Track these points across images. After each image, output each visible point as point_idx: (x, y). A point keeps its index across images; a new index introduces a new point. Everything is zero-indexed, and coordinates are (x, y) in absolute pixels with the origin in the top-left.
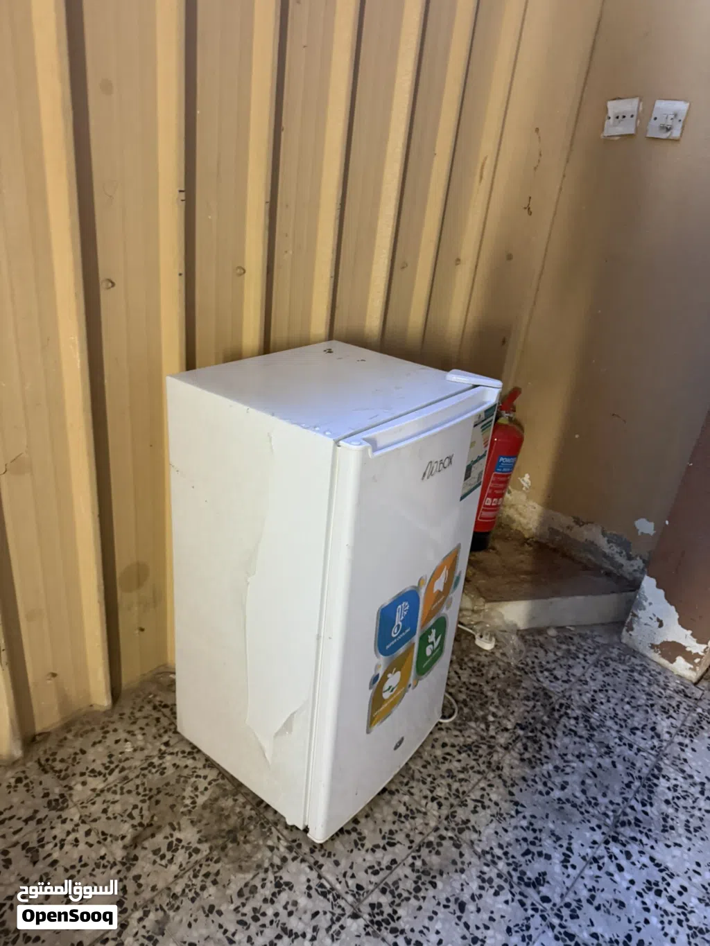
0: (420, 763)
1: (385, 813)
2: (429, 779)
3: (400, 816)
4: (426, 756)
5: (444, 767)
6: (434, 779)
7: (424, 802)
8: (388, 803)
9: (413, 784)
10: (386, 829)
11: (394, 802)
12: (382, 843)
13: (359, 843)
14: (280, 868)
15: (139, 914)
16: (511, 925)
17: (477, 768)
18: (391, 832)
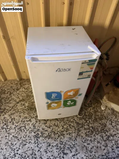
0: (67, 119)
1: (53, 122)
2: (65, 123)
3: (55, 125)
4: (69, 119)
5: (70, 123)
6: (66, 124)
7: (61, 126)
8: (55, 121)
9: (62, 122)
10: (51, 125)
11: (56, 122)
12: (48, 126)
13: (45, 123)
14: (32, 118)
15: (13, 110)
16: (54, 155)
17: (75, 128)
18: (51, 126)
